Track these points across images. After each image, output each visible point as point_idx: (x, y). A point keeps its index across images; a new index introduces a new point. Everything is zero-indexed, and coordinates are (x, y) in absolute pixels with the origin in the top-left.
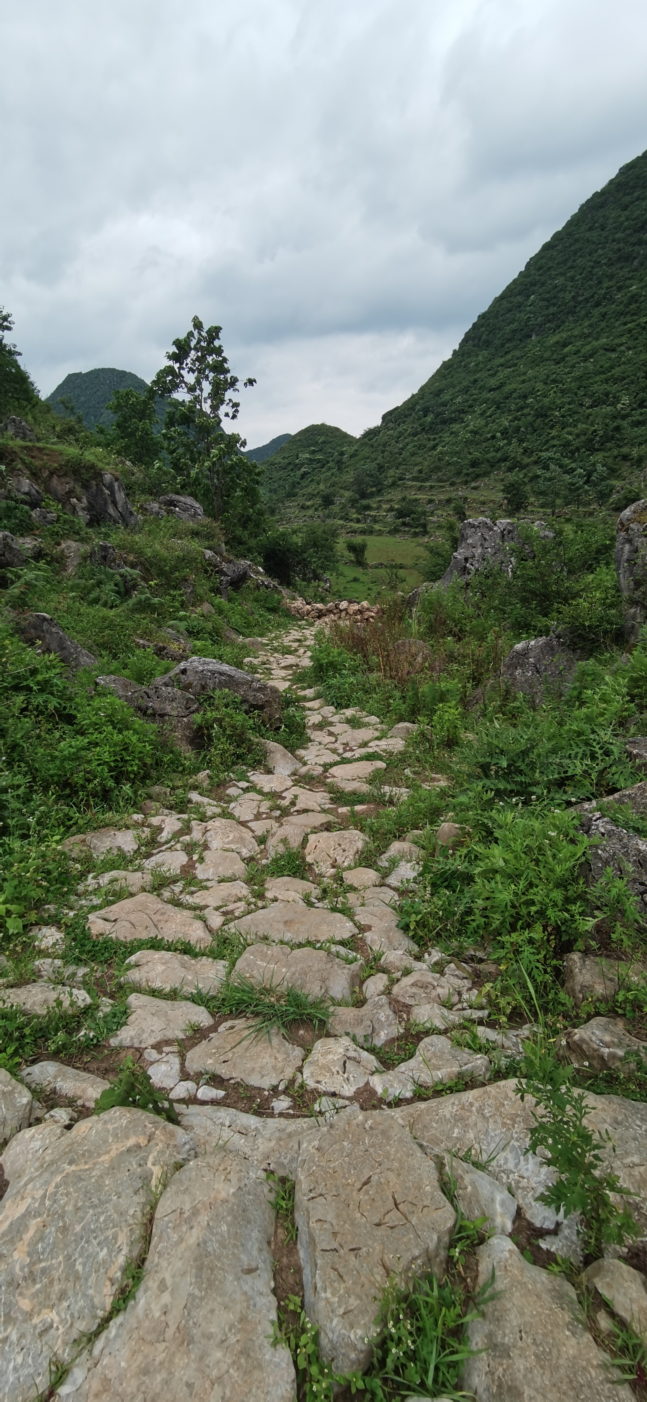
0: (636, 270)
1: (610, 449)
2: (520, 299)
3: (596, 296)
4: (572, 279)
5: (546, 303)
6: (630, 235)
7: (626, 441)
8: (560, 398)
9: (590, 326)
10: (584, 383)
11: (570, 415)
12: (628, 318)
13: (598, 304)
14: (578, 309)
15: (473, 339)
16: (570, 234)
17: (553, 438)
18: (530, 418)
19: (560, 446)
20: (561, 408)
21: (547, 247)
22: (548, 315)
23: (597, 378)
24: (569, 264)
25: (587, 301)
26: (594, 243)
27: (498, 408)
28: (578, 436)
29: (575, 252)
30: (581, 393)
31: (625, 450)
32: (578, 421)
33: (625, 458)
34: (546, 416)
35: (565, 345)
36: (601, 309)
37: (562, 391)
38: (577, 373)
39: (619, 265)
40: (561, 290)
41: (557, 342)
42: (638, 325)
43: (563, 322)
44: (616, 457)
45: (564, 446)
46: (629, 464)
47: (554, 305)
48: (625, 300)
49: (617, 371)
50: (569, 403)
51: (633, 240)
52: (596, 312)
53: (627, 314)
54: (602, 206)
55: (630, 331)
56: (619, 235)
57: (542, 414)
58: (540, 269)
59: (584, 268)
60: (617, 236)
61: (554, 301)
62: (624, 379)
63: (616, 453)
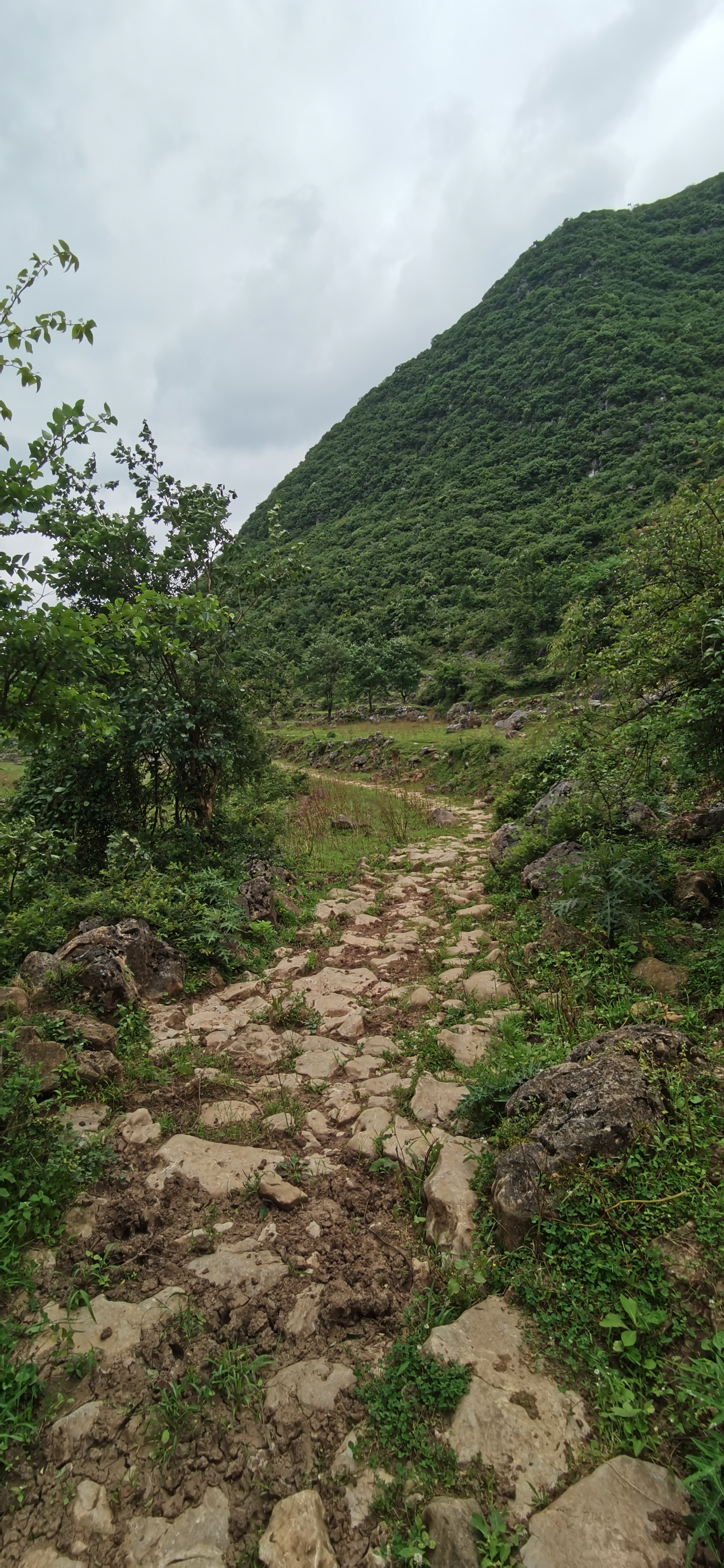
0: (424, 455)
1: (415, 632)
2: (300, 486)
3: (383, 480)
4: (355, 464)
5: (329, 489)
6: (414, 423)
7: (434, 623)
8: (346, 580)
9: (380, 509)
10: (376, 562)
11: (362, 597)
12: (421, 499)
13: (386, 488)
14: (365, 494)
15: (251, 530)
16: (350, 425)
17: (342, 625)
18: (312, 605)
19: (349, 632)
20: (349, 590)
21: (327, 437)
22: (331, 500)
23: (390, 557)
24: (352, 451)
25: (374, 485)
26: (375, 431)
27: (275, 598)
28: (372, 619)
29: (357, 441)
30: (373, 573)
31: (434, 632)
32: (371, 603)
33: (436, 642)
34: (332, 601)
35: (352, 529)
36: (391, 493)
37: (350, 574)
38: (367, 553)
39: (406, 450)
40: (345, 475)
41: (344, 526)
42: (434, 504)
43: (350, 507)
44: (423, 641)
45: (355, 631)
46: (441, 649)
47: (338, 490)
48: (417, 481)
49: (413, 549)
50: (360, 584)
51: (419, 426)
52: (385, 496)
53: (419, 495)
54: (382, 399)
55: (425, 511)
56: (401, 423)
57: (327, 598)
58: (320, 458)
59: (368, 455)
60: (400, 423)
61: (338, 486)
62: (423, 555)
63: (422, 635)
